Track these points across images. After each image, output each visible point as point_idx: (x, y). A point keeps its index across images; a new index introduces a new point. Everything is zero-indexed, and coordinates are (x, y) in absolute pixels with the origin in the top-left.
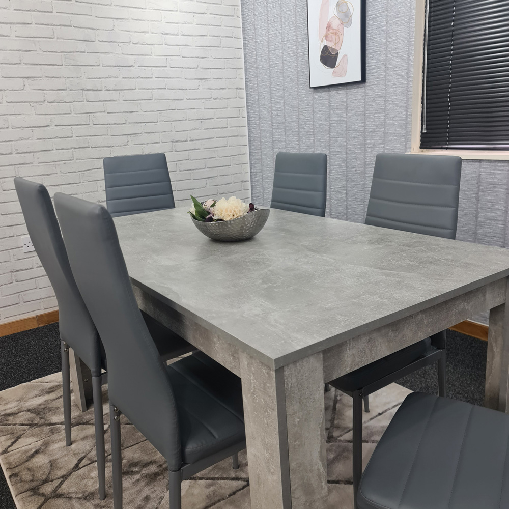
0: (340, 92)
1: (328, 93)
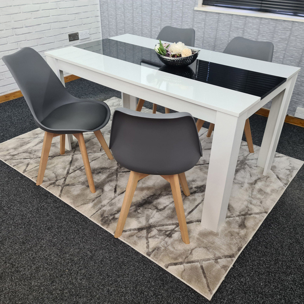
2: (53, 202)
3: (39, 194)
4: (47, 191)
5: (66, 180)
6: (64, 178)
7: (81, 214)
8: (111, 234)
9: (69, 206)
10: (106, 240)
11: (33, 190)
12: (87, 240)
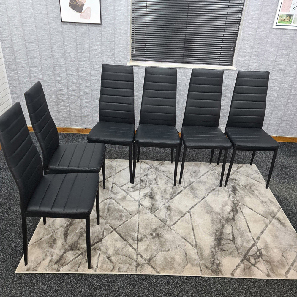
0: (83, 27)
1: (74, 26)
2: (158, 280)
3: (136, 281)
4: (139, 275)
5: (142, 256)
6: (137, 255)
7: (191, 276)
8: (229, 278)
9: (174, 276)
10: (233, 285)
11: (126, 281)
12: (223, 294)
